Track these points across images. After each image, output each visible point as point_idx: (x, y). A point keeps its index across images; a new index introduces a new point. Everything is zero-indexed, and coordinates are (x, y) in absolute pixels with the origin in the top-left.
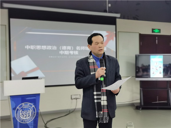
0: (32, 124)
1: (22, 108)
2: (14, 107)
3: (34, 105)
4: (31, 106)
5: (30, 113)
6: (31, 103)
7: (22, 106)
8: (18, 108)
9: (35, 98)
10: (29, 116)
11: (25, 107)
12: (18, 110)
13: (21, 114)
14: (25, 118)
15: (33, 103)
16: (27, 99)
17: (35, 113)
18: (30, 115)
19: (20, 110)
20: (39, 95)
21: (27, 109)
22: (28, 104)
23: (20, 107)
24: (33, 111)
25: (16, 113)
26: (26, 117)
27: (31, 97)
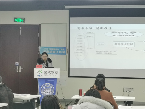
1: (45, 87)
2: (41, 85)
3: (53, 85)
4: (51, 86)
7: (45, 85)
9: (53, 81)
11: (47, 86)
16: (49, 81)
17: (53, 91)
19: (44, 88)
21: (48, 88)
22: (49, 85)
23: (44, 86)
24: (52, 90)
25: (42, 90)
26: (48, 93)
27: (51, 80)
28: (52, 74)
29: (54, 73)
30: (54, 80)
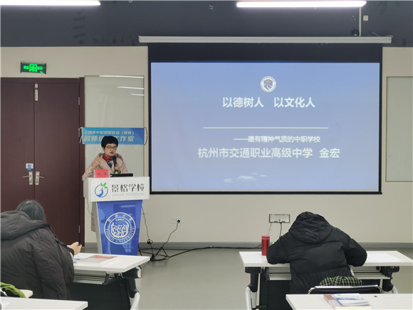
0: (130, 247)
1: (114, 221)
2: (104, 218)
3: (132, 217)
4: (128, 218)
5: (127, 229)
6: (128, 213)
8: (108, 220)
9: (134, 206)
10: (125, 233)
11: (119, 220)
12: (108, 223)
13: (112, 230)
14: (118, 237)
15: (131, 214)
16: (122, 206)
17: (133, 230)
18: (127, 232)
19: (112, 224)
20: (141, 201)
21: (122, 223)
22: (124, 216)
23: (111, 218)
24: (131, 227)
25: (106, 228)
26: (120, 235)
27: (128, 204)
28: (130, 191)
29: (136, 187)
30: (134, 204)
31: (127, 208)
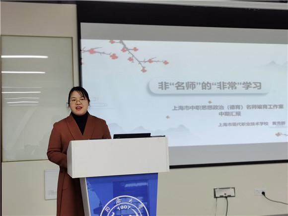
1: (115, 210)
2: (98, 206)
6: (136, 196)
9: (145, 184)
15: (142, 198)
16: (127, 185)
20: (155, 175)
21: (128, 213)
27: (136, 181)
30: (146, 181)
31: (134, 188)
